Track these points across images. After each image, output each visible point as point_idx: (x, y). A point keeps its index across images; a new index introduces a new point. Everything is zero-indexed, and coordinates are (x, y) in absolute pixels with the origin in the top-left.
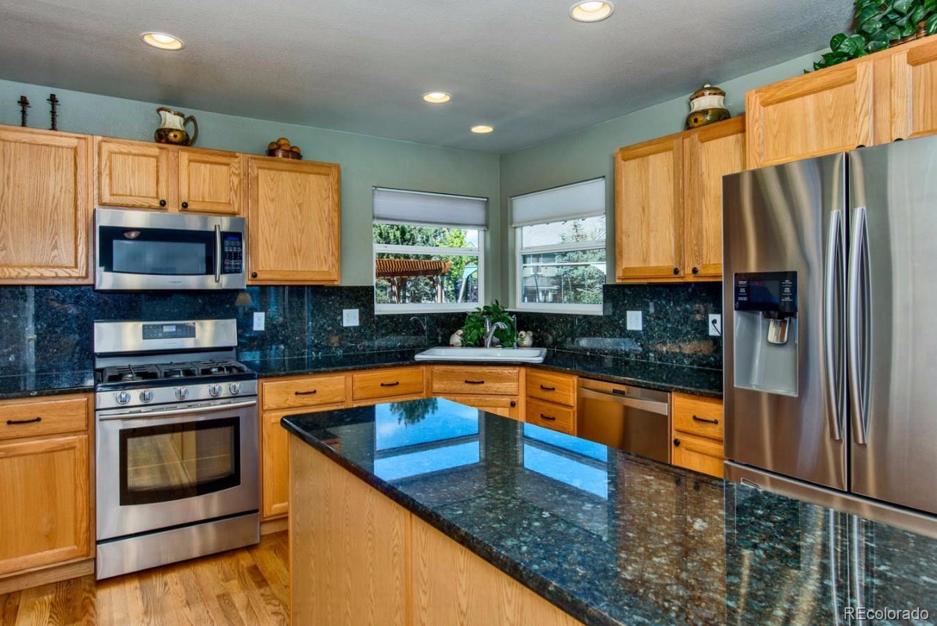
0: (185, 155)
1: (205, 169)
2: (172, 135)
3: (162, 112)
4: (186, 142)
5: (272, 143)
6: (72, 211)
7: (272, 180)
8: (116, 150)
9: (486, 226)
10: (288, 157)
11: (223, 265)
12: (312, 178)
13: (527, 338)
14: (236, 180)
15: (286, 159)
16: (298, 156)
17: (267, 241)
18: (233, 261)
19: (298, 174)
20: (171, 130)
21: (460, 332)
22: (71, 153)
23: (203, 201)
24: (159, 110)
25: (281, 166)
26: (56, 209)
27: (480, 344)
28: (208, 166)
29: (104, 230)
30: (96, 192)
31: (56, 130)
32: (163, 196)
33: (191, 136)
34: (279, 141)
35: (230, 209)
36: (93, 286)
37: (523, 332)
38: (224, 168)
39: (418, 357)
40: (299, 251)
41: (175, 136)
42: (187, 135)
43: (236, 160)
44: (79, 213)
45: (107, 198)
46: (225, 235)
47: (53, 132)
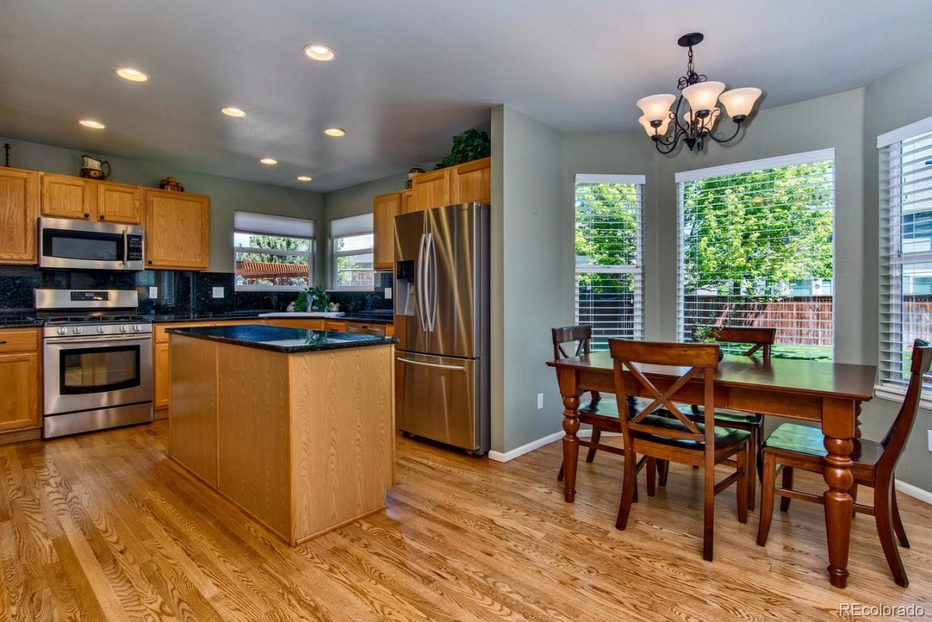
0: (102, 187)
1: (116, 196)
2: (92, 173)
3: (85, 158)
4: (102, 178)
5: (163, 180)
6: (22, 218)
7: (162, 204)
8: (54, 181)
9: (313, 238)
10: (174, 189)
11: (128, 255)
12: (191, 204)
13: (335, 307)
14: (137, 203)
15: (173, 192)
16: (182, 190)
17: (159, 242)
18: (135, 253)
19: (181, 201)
20: (92, 170)
21: (293, 303)
22: (22, 182)
23: (115, 216)
24: (83, 156)
25: (169, 195)
26: (12, 216)
27: (305, 310)
28: (118, 193)
29: (46, 231)
30: (39, 207)
31: (9, 166)
32: (87, 211)
33: (106, 173)
34: (168, 179)
35: (134, 221)
36: (38, 265)
37: (332, 303)
38: (129, 195)
39: (260, 315)
40: (182, 249)
41: (95, 174)
42: (103, 173)
43: (138, 191)
44: (28, 220)
45: (47, 211)
46: (130, 237)
47: (7, 168)
